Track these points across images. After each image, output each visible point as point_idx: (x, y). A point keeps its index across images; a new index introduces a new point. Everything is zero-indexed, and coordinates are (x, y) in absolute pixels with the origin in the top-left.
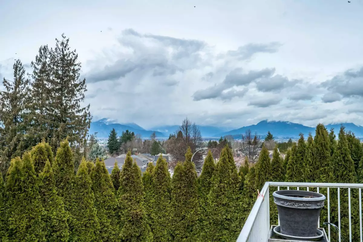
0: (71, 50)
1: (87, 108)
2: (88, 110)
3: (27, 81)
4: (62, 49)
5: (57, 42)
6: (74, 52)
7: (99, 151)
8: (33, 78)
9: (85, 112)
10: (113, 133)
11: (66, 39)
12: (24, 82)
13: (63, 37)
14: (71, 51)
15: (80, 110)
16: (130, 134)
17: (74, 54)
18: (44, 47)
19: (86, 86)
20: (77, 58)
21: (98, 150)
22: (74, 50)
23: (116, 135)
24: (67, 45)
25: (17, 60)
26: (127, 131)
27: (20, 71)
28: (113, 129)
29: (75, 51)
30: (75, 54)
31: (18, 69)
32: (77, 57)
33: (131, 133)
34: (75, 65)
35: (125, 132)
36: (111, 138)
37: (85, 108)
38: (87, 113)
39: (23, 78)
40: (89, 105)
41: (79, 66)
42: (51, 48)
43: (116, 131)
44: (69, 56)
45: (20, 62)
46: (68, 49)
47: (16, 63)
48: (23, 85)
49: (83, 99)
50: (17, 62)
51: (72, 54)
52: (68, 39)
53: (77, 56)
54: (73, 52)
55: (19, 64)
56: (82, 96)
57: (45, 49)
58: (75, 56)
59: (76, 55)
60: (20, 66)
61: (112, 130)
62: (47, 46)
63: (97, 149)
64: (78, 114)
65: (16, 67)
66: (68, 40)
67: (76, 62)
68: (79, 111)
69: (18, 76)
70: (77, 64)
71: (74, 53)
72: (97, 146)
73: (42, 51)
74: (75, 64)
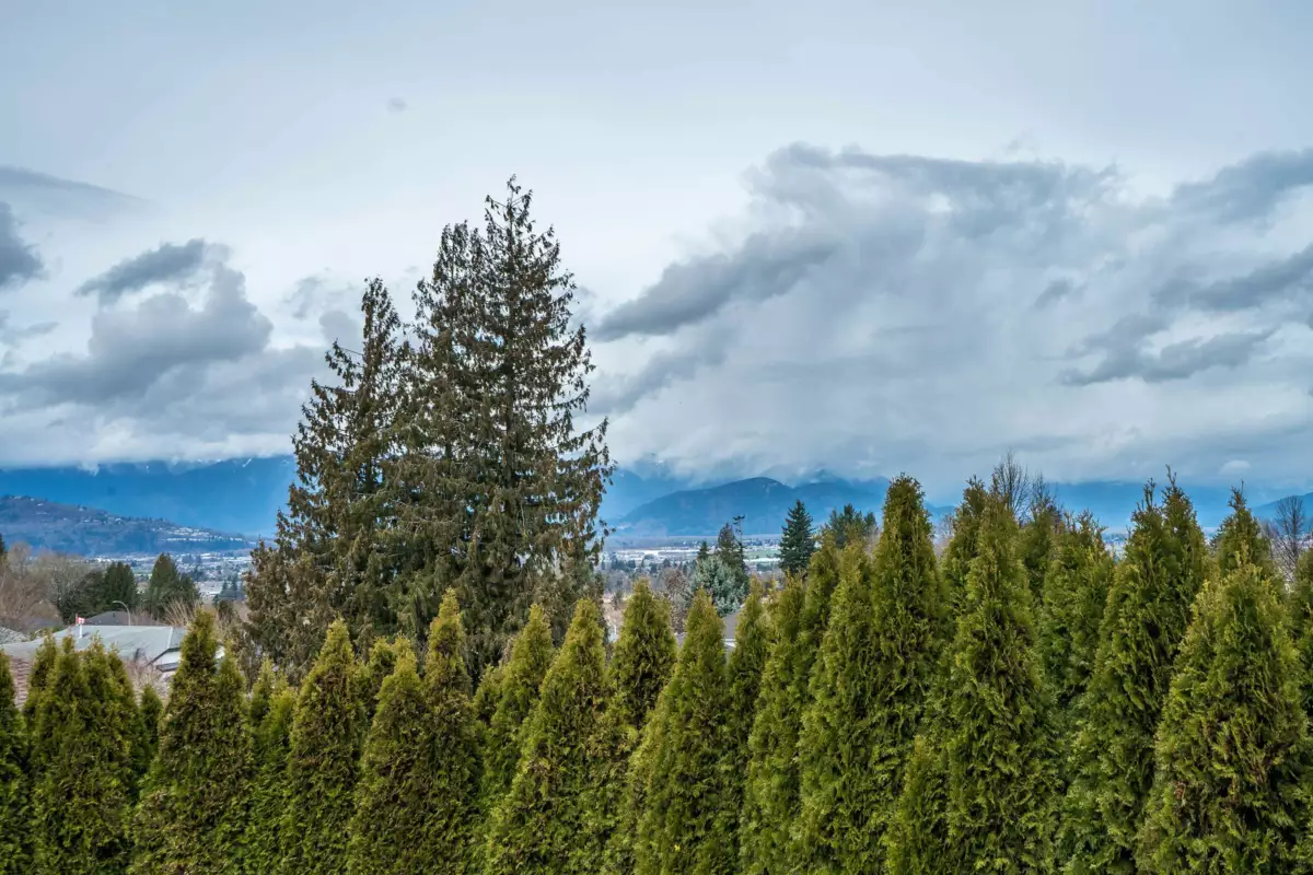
0: (538, 231)
1: (597, 433)
2: (600, 440)
3: (405, 351)
4: (509, 232)
5: (492, 207)
6: (546, 235)
7: (720, 582)
8: (420, 337)
9: (593, 448)
10: (799, 519)
11: (522, 193)
12: (396, 351)
13: (512, 187)
14: (538, 236)
15: (575, 440)
16: (858, 520)
17: (547, 245)
18: (457, 230)
19: (589, 354)
20: (558, 256)
21: (716, 581)
22: (548, 229)
23: (808, 523)
24: (525, 214)
25: (373, 280)
26: (848, 510)
27: (381, 315)
28: (799, 504)
29: (550, 235)
30: (550, 245)
31: (377, 310)
32: (557, 253)
33: (864, 515)
34: (553, 283)
35: (841, 511)
36: (791, 536)
37: (590, 434)
38: (599, 450)
39: (390, 339)
40: (605, 423)
41: (565, 284)
42: (476, 230)
43: (807, 511)
44: (531, 252)
45: (380, 287)
46: (530, 228)
47: (369, 290)
48: (391, 365)
49: (582, 401)
50: (373, 289)
51: (540, 244)
52: (526, 193)
53: (557, 251)
54: (544, 239)
55: (377, 295)
56: (581, 391)
57: (458, 235)
58: (551, 249)
59: (554, 245)
60: (380, 299)
61: (794, 507)
62: (465, 226)
63: (713, 576)
64: (567, 456)
65: (369, 304)
66: (527, 198)
67: (556, 273)
68: (567, 446)
69: (375, 335)
70: (561, 279)
71: (548, 239)
72: (712, 567)
73: (450, 243)
74: (551, 278)
